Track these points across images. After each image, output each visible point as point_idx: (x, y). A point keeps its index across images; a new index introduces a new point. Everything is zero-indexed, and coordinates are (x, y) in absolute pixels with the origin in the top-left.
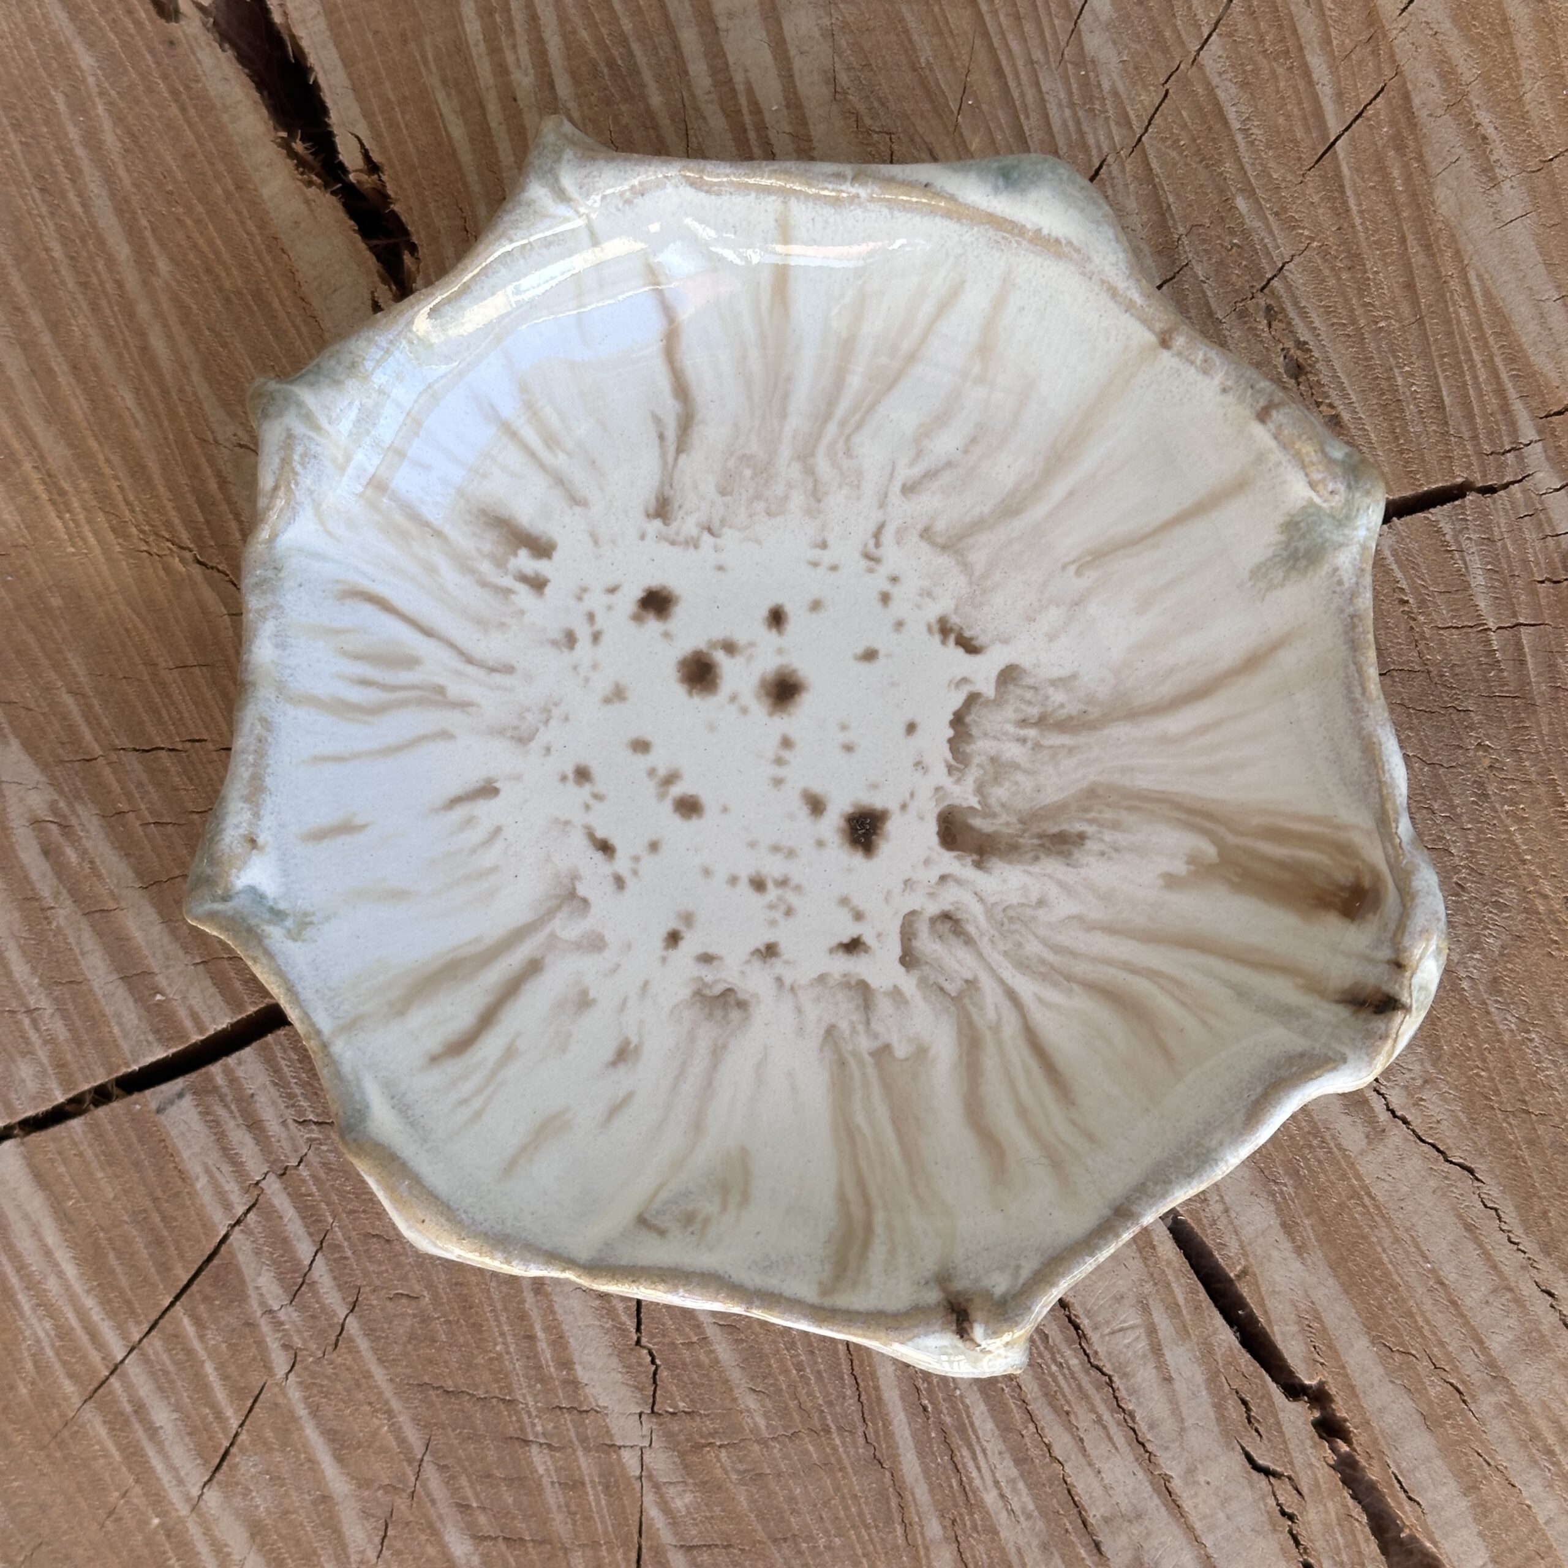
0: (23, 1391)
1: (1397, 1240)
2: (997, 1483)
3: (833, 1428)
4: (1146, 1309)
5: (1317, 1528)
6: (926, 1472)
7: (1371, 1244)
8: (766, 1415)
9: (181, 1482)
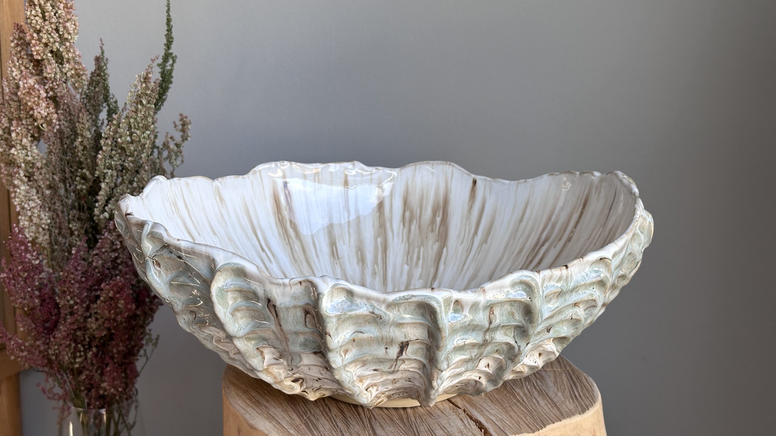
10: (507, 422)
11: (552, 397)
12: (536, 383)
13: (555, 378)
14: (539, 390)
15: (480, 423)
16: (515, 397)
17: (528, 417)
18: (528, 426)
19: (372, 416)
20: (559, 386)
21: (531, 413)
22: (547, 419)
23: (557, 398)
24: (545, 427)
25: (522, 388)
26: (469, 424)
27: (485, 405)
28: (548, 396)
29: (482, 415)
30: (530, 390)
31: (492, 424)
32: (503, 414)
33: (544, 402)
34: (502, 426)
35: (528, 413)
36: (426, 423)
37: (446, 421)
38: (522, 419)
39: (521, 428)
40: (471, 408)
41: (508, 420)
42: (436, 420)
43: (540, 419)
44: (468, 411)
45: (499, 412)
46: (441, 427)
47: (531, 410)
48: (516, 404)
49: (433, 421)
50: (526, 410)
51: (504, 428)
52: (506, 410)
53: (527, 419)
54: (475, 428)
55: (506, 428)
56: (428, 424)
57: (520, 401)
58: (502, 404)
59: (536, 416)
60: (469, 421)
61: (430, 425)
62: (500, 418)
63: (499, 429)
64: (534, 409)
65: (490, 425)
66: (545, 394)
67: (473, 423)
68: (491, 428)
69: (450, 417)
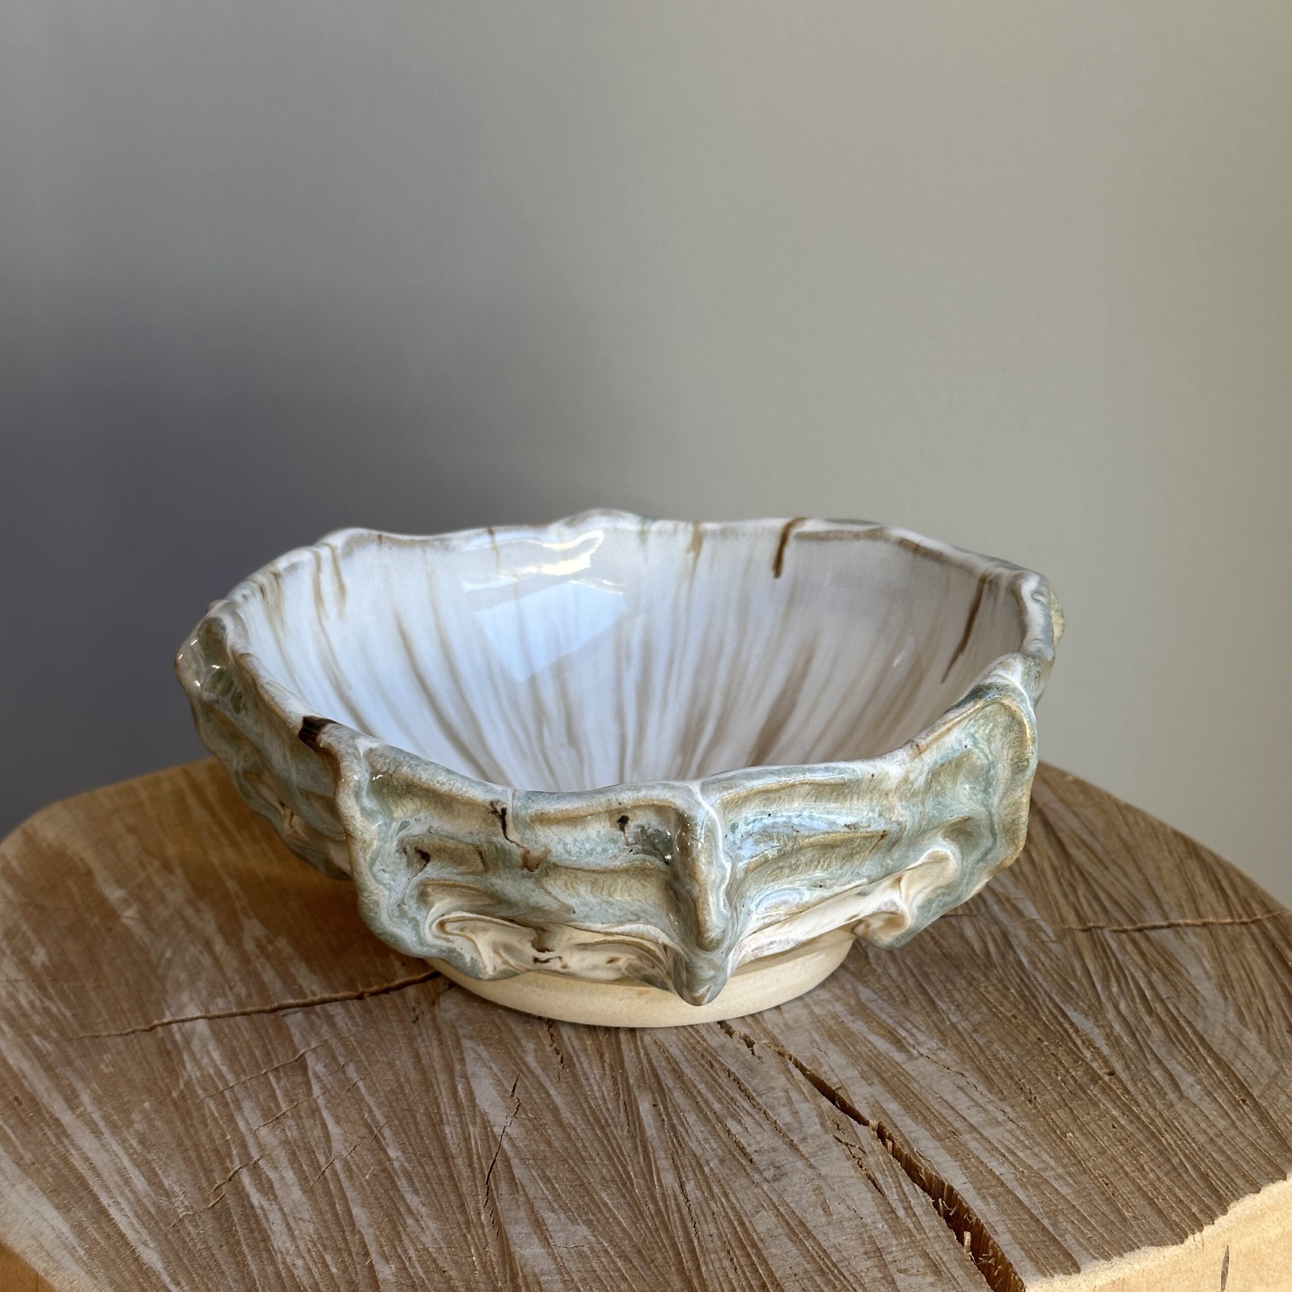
0: (175, 1094)
1: (921, 1087)
2: (698, 1140)
3: (612, 1125)
4: (787, 1091)
5: (871, 1162)
6: (660, 1137)
7: (908, 1088)
8: (576, 1120)
9: (248, 1124)
10: (1064, 1190)
11: (1227, 1055)
12: (1153, 987)
13: (1219, 961)
15: (951, 1197)
16: (1078, 1059)
17: (1143, 1159)
18: (1151, 1202)
19: (499, 1164)
20: (1242, 1000)
21: (1153, 1136)
22: (1226, 1166)
23: (1249, 1062)
24: (1225, 1211)
25: (1096, 1011)
26: (908, 1208)
27: (962, 1104)
28: (1210, 1050)
29: (955, 1156)
30: (1131, 1020)
31: (1001, 1199)
32: (1039, 1145)
33: (1200, 1082)
34: (1046, 1209)
35: (1140, 1137)
36: (725, 1203)
37: (811, 1192)
38: (1122, 1167)
39: (1125, 1219)
40: (908, 1120)
41: (1068, 1178)
42: (765, 1187)
43: (1195, 1166)
44: (896, 1135)
45: (1022, 1138)
46: (792, 1223)
47: (1153, 1122)
48: (1085, 1092)
49: (756, 1190)
50: (1131, 1122)
51: (1055, 1224)
52: (1049, 1125)
53: (1142, 1167)
54: (932, 1228)
55: (1060, 1219)
56: (733, 1208)
57: (1101, 1079)
58: (1031, 1093)
59: (1177, 1155)
60: (906, 1188)
61: (743, 1215)
62: (1030, 1167)
63: (1033, 1231)
64: (1161, 1115)
65: (993, 1207)
66: (1197, 1042)
67: (923, 1200)
68: (1000, 1228)
69: (823, 1170)
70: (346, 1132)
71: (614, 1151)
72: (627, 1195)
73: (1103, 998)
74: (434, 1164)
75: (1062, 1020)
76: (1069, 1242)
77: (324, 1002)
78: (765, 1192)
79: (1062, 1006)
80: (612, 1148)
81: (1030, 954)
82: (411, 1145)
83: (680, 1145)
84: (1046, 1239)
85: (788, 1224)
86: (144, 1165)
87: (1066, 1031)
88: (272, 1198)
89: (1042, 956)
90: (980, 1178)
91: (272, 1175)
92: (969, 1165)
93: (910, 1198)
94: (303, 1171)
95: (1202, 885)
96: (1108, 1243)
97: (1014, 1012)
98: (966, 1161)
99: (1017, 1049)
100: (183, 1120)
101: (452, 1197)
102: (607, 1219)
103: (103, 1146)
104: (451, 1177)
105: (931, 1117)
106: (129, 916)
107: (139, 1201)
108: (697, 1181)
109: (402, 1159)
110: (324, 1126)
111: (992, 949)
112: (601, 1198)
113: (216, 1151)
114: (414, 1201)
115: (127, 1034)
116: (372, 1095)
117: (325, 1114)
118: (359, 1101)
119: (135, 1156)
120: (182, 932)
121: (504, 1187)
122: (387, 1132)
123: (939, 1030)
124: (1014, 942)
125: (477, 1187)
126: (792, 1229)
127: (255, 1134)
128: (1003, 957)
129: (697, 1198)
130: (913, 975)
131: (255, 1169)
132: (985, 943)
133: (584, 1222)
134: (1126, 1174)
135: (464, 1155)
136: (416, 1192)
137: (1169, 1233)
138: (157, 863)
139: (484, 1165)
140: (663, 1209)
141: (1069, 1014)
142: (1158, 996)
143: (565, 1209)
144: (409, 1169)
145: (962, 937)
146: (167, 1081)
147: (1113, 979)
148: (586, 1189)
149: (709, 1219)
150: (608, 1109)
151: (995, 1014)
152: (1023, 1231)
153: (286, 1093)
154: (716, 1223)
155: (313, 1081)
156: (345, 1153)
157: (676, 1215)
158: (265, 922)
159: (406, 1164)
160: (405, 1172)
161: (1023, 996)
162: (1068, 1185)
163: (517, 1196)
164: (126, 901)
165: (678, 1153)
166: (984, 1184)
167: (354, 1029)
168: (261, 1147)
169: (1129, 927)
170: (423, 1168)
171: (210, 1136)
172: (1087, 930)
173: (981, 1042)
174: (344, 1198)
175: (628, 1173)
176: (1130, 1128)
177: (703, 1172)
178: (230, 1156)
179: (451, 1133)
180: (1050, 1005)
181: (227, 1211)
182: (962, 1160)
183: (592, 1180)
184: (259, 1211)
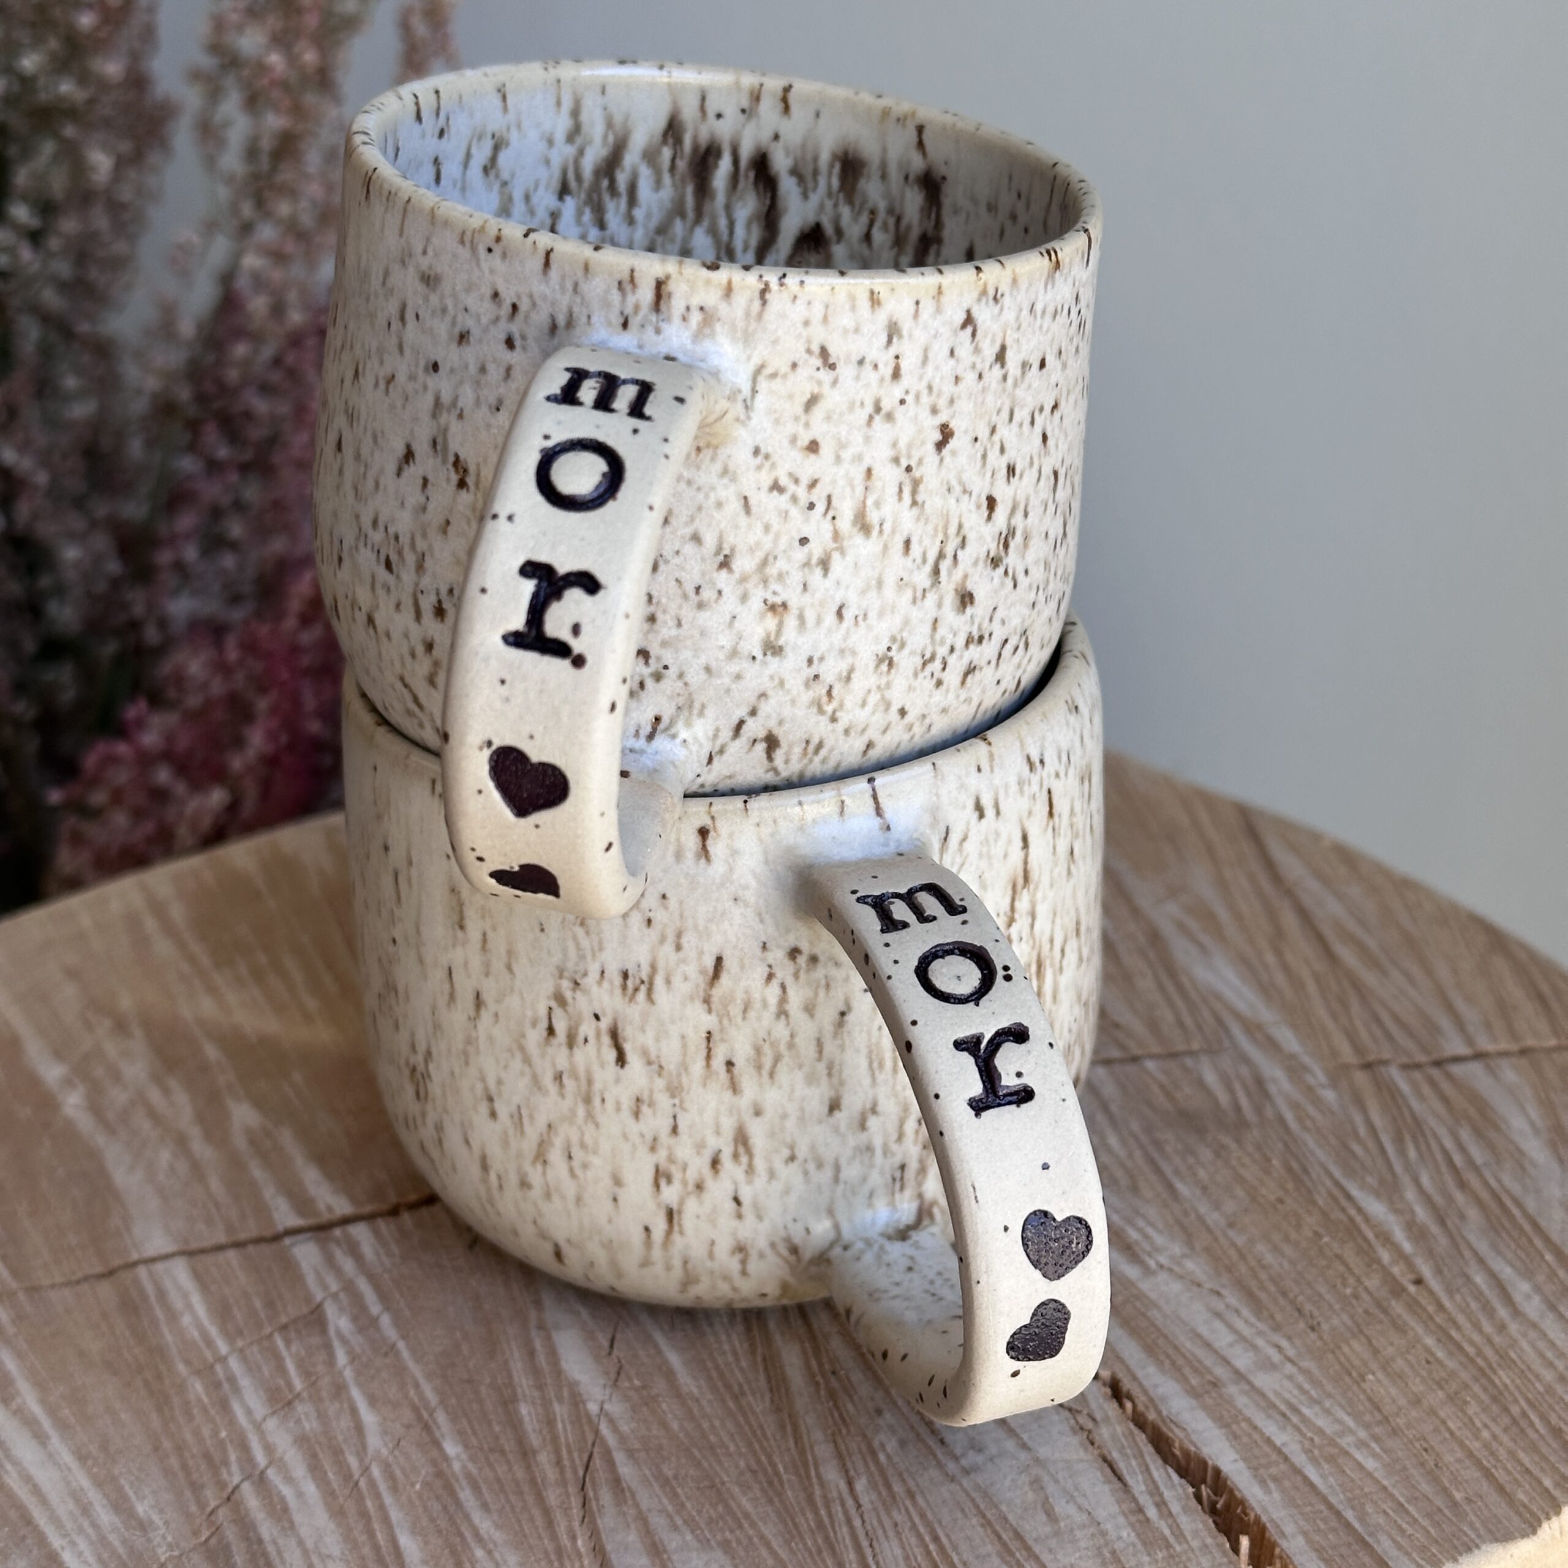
5: (1106, 1436)
6: (814, 1410)
7: (1147, 1317)
10: (1370, 1464)
12: (1462, 1149)
13: (1548, 1106)
14: (1485, 1195)
15: (1220, 1482)
16: (1373, 1261)
17: (1473, 1409)
18: (1488, 1475)
19: (597, 1462)
21: (1483, 1374)
25: (1389, 1190)
26: (1161, 1504)
27: (1222, 1338)
28: (1547, 1240)
29: (1219, 1419)
30: (1438, 1199)
31: (1287, 1484)
32: (1330, 1396)
33: (1537, 1289)
34: (1349, 1495)
35: (1464, 1375)
36: (911, 1509)
37: (1027, 1488)
38: (1444, 1422)
39: (1455, 1504)
40: (1152, 1369)
41: (1374, 1445)
42: (965, 1483)
43: (1544, 1418)
44: (1136, 1391)
45: (1307, 1386)
46: (1004, 1536)
47: (1480, 1353)
48: (1385, 1311)
49: (953, 1487)
50: (1451, 1354)
51: (1362, 1518)
52: (1341, 1364)
53: (1471, 1420)
54: (1196, 1533)
55: (1369, 1509)
56: (923, 1516)
57: (1404, 1290)
58: (1312, 1316)
59: (1516, 1401)
60: (1156, 1474)
61: (936, 1525)
62: (1320, 1432)
63: (1334, 1530)
64: (1490, 1341)
65: (1276, 1495)
66: (1527, 1227)
67: (1180, 1490)
68: (1289, 1528)
69: (1043, 1452)
70: (385, 1419)
71: (754, 1433)
72: (776, 1500)
73: (1398, 1168)
74: (508, 1462)
75: (1344, 1202)
76: (1384, 1545)
77: (346, 1221)
78: (965, 1490)
79: (1344, 1182)
80: (751, 1427)
81: (1296, 1107)
82: (475, 1434)
83: (843, 1420)
84: (1350, 1539)
85: (999, 1537)
86: (107, 1483)
87: (1351, 1220)
88: (287, 1525)
89: (1311, 1110)
90: (1256, 1451)
91: (287, 1491)
92: (1238, 1432)
93: (1162, 1488)
94: (328, 1483)
95: (1515, 991)
96: (1437, 1542)
97: (1280, 1193)
98: (1234, 1427)
99: (1288, 1250)
100: (160, 1410)
101: (536, 1512)
102: (750, 1539)
103: (50, 1456)
104: (533, 1481)
105: (1180, 1362)
106: (73, 1103)
107: (103, 1540)
108: (871, 1475)
109: (464, 1456)
110: (354, 1411)
111: (1244, 1102)
112: (739, 1506)
113: (207, 1456)
114: (484, 1524)
115: (78, 1282)
116: (418, 1360)
117: (356, 1393)
118: (400, 1371)
119: (95, 1470)
120: (146, 1126)
121: (606, 1496)
122: (441, 1417)
123: (1184, 1228)
124: (1272, 1089)
125: (568, 1496)
126: (1004, 1545)
127: (258, 1427)
128: (1259, 1110)
129: (872, 1503)
130: (1142, 1147)
131: (261, 1481)
132: (1231, 1091)
133: (719, 1544)
134: (1452, 1433)
135: (549, 1448)
136: (485, 1507)
137: (1516, 1519)
138: (107, 1023)
139: (577, 1461)
140: (826, 1520)
141: (1355, 1192)
142: (1470, 1162)
143: (691, 1524)
144: (474, 1471)
145: (1201, 1084)
146: (136, 1351)
147: (1407, 1138)
148: (718, 1491)
149: (891, 1534)
150: (742, 1370)
151: (1253, 1199)
152: (1319, 1530)
153: (300, 1364)
154: (901, 1539)
155: (336, 1344)
156: (385, 1452)
157: (845, 1530)
158: (259, 1103)
159: (470, 1466)
160: (469, 1477)
161: (1290, 1170)
162: (1375, 1456)
163: (625, 1509)
164: (68, 1082)
165: (840, 1431)
166: (1263, 1461)
167: (387, 1261)
168: (269, 1449)
169: (1422, 1058)
170: (494, 1470)
171: (197, 1433)
172: (1368, 1066)
173: (1240, 1240)
174: (386, 1519)
175: (774, 1466)
176: (1451, 1364)
177: (877, 1462)
178: (226, 1463)
179: (529, 1413)
180: (1328, 1182)
181: (226, 1549)
182: (1227, 1426)
183: (726, 1479)
184: (271, 1549)
